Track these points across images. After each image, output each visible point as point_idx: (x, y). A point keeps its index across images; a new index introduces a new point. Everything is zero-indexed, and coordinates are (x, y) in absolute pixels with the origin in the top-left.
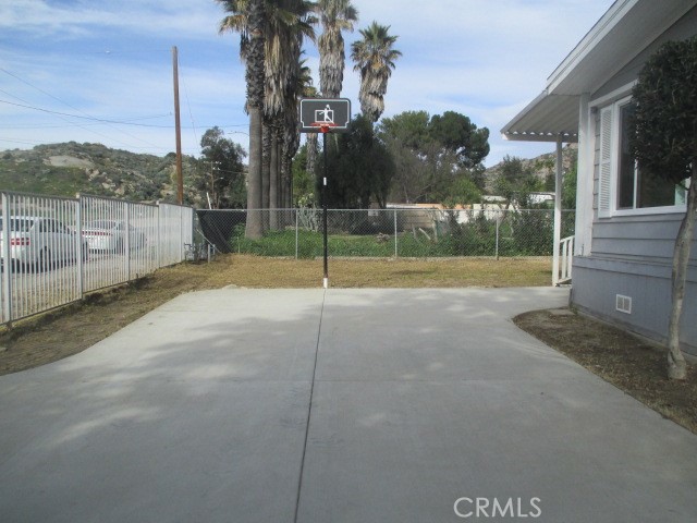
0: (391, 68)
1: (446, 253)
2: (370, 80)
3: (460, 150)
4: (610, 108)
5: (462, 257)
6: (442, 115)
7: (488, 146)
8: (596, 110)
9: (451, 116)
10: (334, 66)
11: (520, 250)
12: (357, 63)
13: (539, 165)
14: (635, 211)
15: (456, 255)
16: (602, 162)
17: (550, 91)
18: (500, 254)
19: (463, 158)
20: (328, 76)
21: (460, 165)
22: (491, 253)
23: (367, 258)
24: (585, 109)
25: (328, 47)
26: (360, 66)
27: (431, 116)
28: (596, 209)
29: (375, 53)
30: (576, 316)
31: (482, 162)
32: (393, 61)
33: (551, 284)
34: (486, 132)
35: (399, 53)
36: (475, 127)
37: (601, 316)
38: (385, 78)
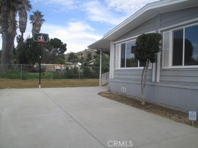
0: (42, 24)
1: (66, 78)
2: (36, 27)
3: (58, 49)
4: (119, 44)
5: (70, 79)
6: (53, 39)
7: (66, 48)
8: (115, 44)
9: (56, 39)
10: (24, 21)
11: (85, 77)
12: (31, 21)
13: (79, 55)
14: (125, 68)
15: (69, 78)
16: (116, 56)
17: (105, 39)
18: (80, 79)
19: (59, 52)
20: (22, 24)
21: (58, 53)
22: (78, 78)
23: (43, 79)
24: (112, 44)
25: (22, 15)
26: (32, 22)
27: (50, 39)
28: (115, 68)
29: (37, 19)
30: (111, 93)
31: (64, 53)
32: (43, 22)
33: (99, 86)
34: (66, 44)
35: (45, 20)
36: (62, 43)
37: (117, 93)
38: (40, 27)
